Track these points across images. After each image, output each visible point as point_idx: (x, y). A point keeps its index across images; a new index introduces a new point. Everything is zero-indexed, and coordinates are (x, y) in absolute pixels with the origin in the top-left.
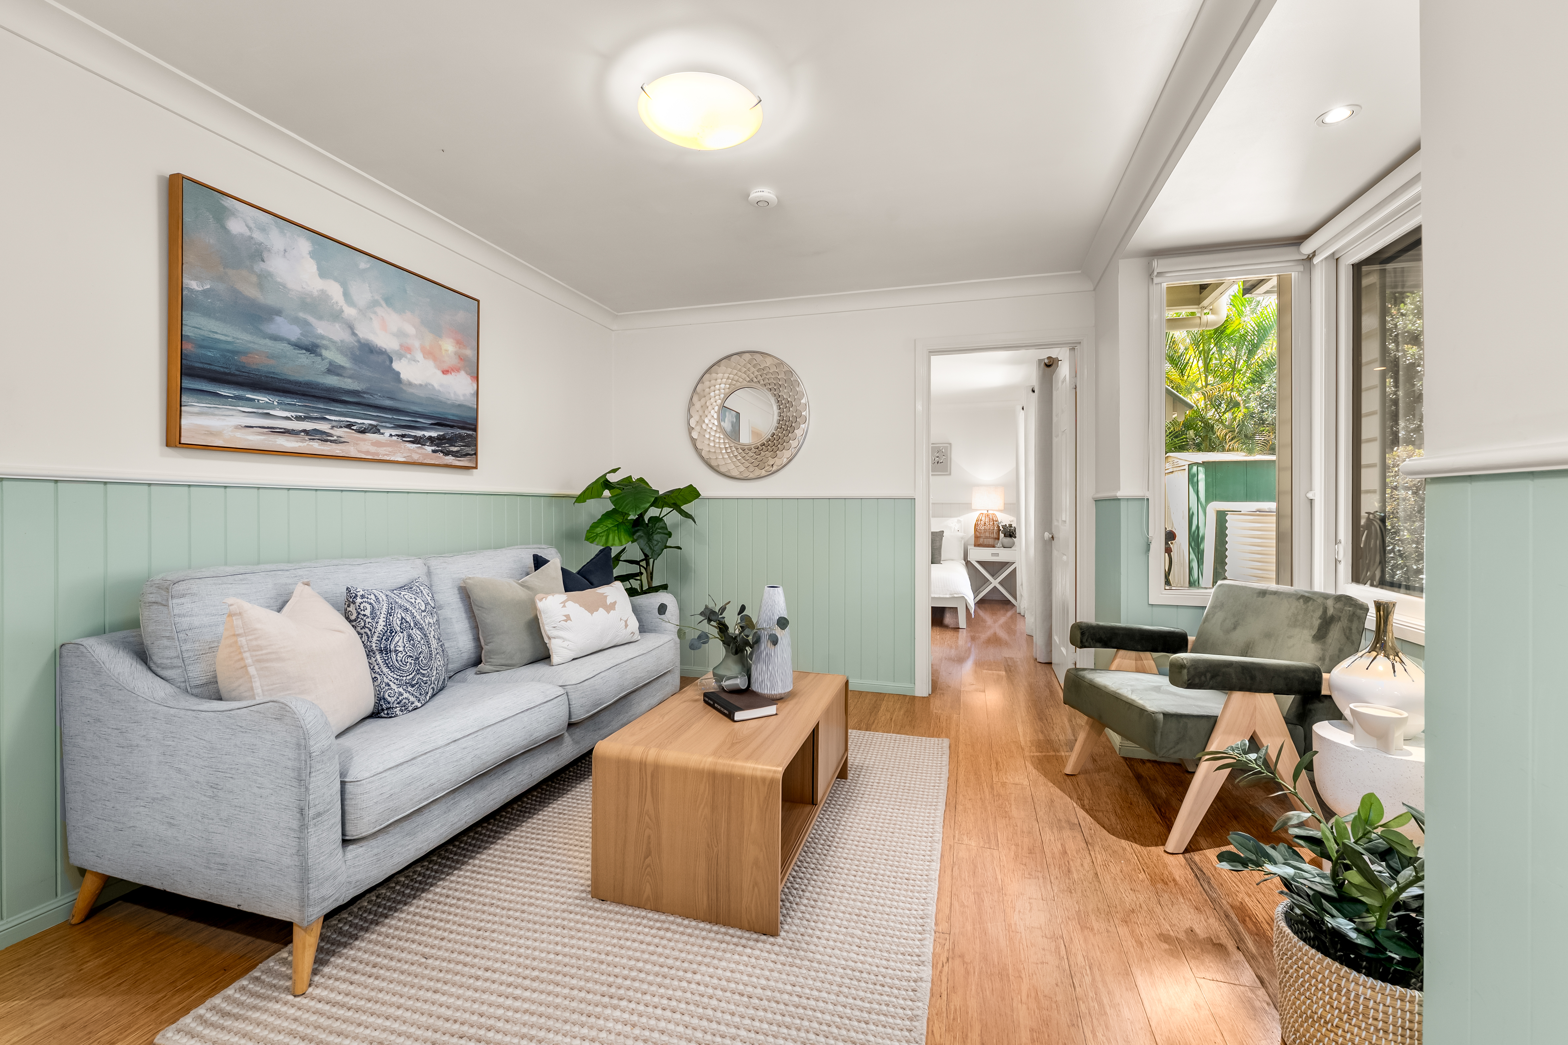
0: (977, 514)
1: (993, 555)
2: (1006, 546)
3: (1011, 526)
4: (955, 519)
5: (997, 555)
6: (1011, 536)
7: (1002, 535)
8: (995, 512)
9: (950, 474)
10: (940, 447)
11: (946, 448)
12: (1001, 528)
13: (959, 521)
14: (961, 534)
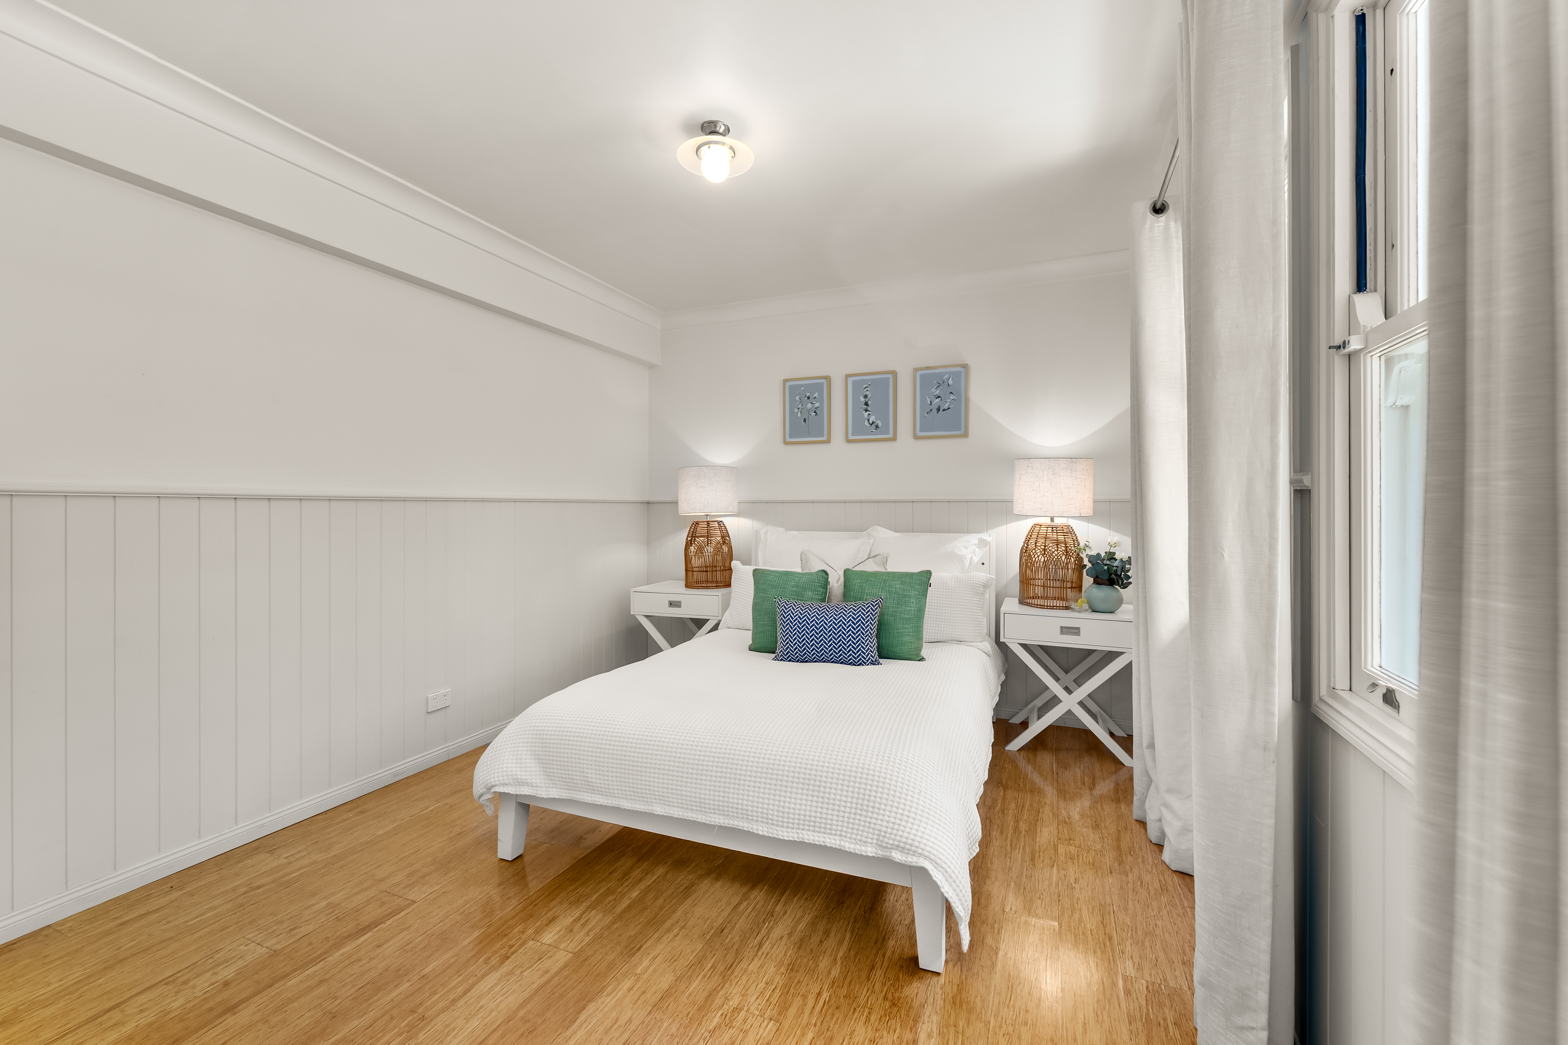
0: (1026, 525)
1: (1065, 630)
2: (1098, 607)
3: (1111, 556)
4: (974, 538)
5: (1076, 631)
6: (1111, 582)
7: (1088, 581)
8: (1073, 523)
9: (966, 435)
10: (941, 375)
11: (956, 376)
12: (1086, 561)
13: (983, 543)
14: (982, 575)
